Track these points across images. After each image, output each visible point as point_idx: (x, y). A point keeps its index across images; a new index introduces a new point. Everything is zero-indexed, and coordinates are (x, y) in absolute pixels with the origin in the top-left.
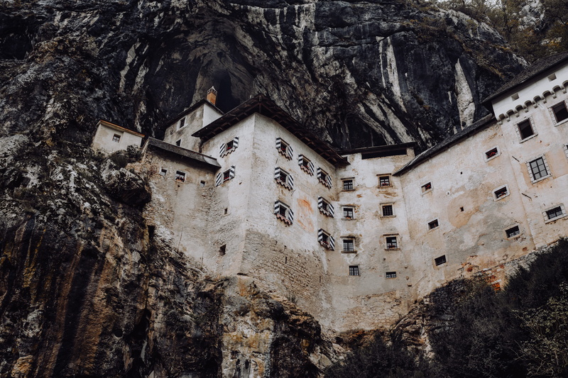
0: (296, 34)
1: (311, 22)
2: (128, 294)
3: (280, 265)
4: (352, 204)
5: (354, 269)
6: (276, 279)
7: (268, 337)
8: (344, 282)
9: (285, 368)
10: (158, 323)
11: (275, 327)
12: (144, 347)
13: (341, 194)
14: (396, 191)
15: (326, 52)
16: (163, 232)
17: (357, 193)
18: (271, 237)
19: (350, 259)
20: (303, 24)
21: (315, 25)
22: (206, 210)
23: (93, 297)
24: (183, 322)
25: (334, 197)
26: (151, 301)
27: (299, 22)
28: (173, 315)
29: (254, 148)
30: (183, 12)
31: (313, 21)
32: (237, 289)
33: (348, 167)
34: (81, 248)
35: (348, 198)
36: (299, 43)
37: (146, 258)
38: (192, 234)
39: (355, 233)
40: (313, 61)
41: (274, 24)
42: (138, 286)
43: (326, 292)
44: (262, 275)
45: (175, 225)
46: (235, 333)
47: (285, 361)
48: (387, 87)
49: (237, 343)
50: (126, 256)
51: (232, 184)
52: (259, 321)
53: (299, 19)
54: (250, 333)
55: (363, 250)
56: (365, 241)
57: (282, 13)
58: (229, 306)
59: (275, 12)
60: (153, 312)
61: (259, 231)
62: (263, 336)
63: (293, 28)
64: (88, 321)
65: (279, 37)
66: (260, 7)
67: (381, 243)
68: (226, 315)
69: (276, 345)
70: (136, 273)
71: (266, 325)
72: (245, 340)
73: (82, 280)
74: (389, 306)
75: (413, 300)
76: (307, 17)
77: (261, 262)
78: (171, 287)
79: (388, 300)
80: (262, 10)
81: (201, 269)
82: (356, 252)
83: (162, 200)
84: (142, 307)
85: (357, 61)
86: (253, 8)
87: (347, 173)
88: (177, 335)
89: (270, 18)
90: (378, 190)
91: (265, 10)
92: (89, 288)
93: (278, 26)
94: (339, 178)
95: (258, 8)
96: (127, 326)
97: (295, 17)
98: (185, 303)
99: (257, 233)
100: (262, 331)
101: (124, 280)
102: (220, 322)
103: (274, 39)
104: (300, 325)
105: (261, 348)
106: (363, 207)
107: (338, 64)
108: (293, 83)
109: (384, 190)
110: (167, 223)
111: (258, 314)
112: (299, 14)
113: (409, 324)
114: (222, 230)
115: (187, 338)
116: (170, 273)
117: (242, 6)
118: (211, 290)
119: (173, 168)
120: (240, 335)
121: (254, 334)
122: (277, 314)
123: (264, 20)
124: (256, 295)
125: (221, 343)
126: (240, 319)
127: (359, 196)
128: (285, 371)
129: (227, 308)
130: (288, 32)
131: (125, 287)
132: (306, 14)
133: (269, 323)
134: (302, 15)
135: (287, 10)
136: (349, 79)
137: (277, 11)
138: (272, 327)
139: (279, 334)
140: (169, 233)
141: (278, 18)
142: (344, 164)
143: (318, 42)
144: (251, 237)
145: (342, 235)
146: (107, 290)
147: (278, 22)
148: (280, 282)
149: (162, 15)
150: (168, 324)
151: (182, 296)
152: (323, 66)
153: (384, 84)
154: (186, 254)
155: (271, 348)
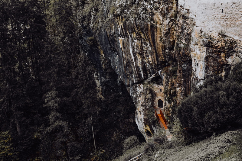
2: (166, 37)
3: (217, 15)
6: (214, 24)
7: (204, 55)
9: (212, 66)
18: (211, 3)
23: (157, 40)
26: (175, 37)
32: (195, 34)
34: (149, 26)
42: (170, 33)
44: (206, 25)
46: (194, 52)
47: (211, 64)
49: (195, 56)
52: (201, 48)
54: (198, 52)
60: (175, 41)
62: (202, 54)
64: (158, 48)
68: (192, 45)
69: (207, 58)
70: (168, 28)
71: (203, 50)
72: (197, 56)
73: (153, 35)
77: (205, 18)
84: (172, 40)
92: (155, 38)
98: (183, 37)
99: (203, 4)
100: (203, 52)
101: (164, 33)
102: (190, 48)
104: (219, 48)
105: (201, 59)
111: (201, 45)
115: (180, 54)
116: (180, 24)
118: (190, 33)
120: (196, 53)
121: (200, 53)
122: (207, 46)
124: (201, 37)
125: (191, 56)
126: (196, 47)
128: (211, 68)
129: (192, 42)
131: (165, 35)
133: (205, 49)
138: (205, 51)
139: (208, 54)
140: (183, 1)
146: (160, 37)
148: (217, 25)
151: (183, 34)
154: (190, 9)
155: (205, 60)
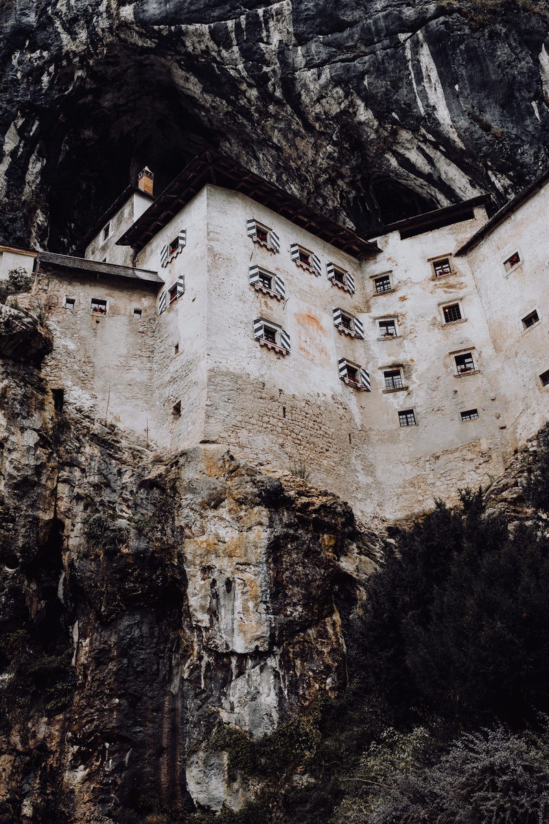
0: (267, 56)
1: (288, 33)
2: (20, 498)
3: (273, 421)
4: (392, 313)
5: (406, 414)
6: (269, 444)
7: (261, 536)
8: (392, 439)
9: (296, 583)
10: (75, 539)
11: (270, 519)
12: (61, 580)
13: (372, 301)
14: (462, 279)
15: (319, 76)
16: (77, 397)
17: (399, 294)
18: (252, 377)
19: (399, 401)
20: (276, 38)
21: (295, 35)
22: (148, 354)
24: (114, 531)
25: (362, 307)
26: (63, 505)
27: (268, 36)
28: (99, 522)
29: (209, 240)
30: (84, 57)
31: (291, 30)
32: (202, 466)
33: (380, 257)
35: (384, 306)
36: (274, 71)
37: (49, 440)
38: (128, 395)
39: (402, 358)
40: (300, 95)
41: (228, 46)
42: (38, 484)
43: (363, 458)
44: (243, 440)
45: (98, 383)
46: (204, 538)
47: (294, 572)
48: (428, 114)
49: (208, 552)
50: (12, 438)
51: (182, 304)
52: (242, 514)
53: (268, 31)
54: (229, 534)
55: (418, 383)
56: (420, 367)
57: (238, 25)
58: (189, 496)
59: (227, 27)
60: (68, 522)
61: (231, 370)
62: (252, 536)
63: (259, 48)
65: (240, 67)
66: (201, 23)
67: (446, 366)
68: (186, 511)
69: (275, 548)
70: (32, 462)
71: (255, 519)
72: (221, 547)
74: (472, 466)
75: (510, 449)
76: (280, 26)
77: (239, 418)
78: (95, 479)
79: (470, 456)
80: (205, 28)
81: (148, 446)
82: (407, 388)
83: (72, 346)
84: (47, 516)
85: (372, 80)
86: (191, 28)
87: (377, 266)
88: (107, 553)
89: (221, 38)
90: (433, 283)
91: (210, 27)
93: (235, 49)
94: (367, 276)
95: (198, 25)
96: (24, 549)
97: (261, 29)
98: (119, 500)
99: (228, 374)
100: (250, 529)
101: (11, 477)
102: (177, 524)
103: (232, 72)
104: (315, 511)
105: (249, 555)
106: (411, 315)
107: (341, 92)
108: (275, 140)
109: (443, 281)
110: (83, 382)
111: (240, 502)
112: (266, 23)
113: (505, 487)
114: (173, 380)
115: (123, 556)
116: (92, 458)
117: (173, 28)
118: (160, 475)
119: (84, 294)
120: (212, 540)
121: (236, 534)
122: (273, 498)
123: (211, 44)
124: (234, 471)
125: (181, 557)
126: (210, 513)
127: (403, 299)
128: (296, 590)
129: (187, 498)
130: (252, 56)
131: (16, 486)
132: (278, 21)
133: (261, 513)
134: (271, 24)
135: (246, 19)
136: (364, 114)
137: (230, 24)
138: (265, 521)
139: (279, 530)
140: (88, 396)
141: (233, 35)
142: (372, 252)
143: (304, 63)
144: (218, 380)
145: (380, 365)
147: (235, 42)
148: (276, 448)
149: (52, 69)
150: (90, 536)
151: (114, 491)
152: (318, 100)
153: (422, 110)
154: (120, 426)
155: (268, 554)
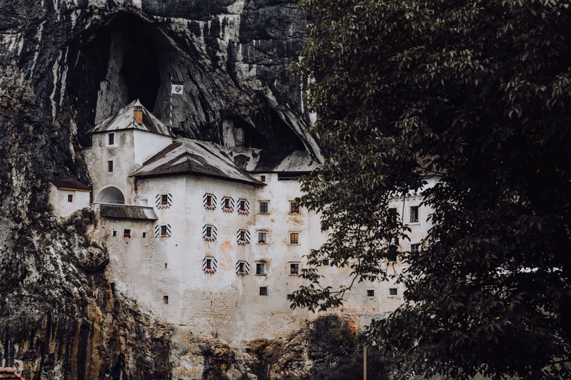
0: (220, 48)
1: (236, 35)
2: (110, 347)
3: (207, 310)
4: (266, 228)
5: (263, 291)
6: (205, 322)
7: (201, 368)
8: (255, 301)
10: (131, 363)
11: (205, 362)
12: (121, 375)
13: (257, 217)
14: (303, 219)
15: (250, 70)
16: (121, 287)
17: (271, 217)
18: (200, 290)
19: (261, 282)
20: (227, 38)
21: (239, 38)
22: (149, 258)
23: (91, 354)
24: (146, 364)
25: (252, 221)
26: (123, 347)
27: (223, 35)
28: (140, 358)
29: (186, 214)
30: (101, 11)
31: (238, 34)
32: (179, 337)
33: (265, 188)
34: (80, 325)
35: (263, 223)
36: (223, 57)
38: (141, 283)
39: (266, 257)
40: (236, 73)
41: (198, 35)
42: (115, 340)
43: (240, 313)
44: (196, 323)
45: (128, 278)
46: (179, 368)
48: (305, 112)
49: (181, 374)
50: (105, 321)
51: (169, 242)
52: (194, 359)
53: (223, 32)
54: (189, 367)
55: (272, 273)
56: (274, 265)
57: (206, 26)
58: (175, 350)
59: (199, 26)
60: (126, 355)
61: (193, 288)
62: (197, 368)
63: (217, 42)
64: (90, 369)
65: (203, 48)
66: (184, 18)
67: (286, 268)
68: (173, 356)
69: (206, 373)
70: (112, 331)
71: (199, 361)
72: (186, 372)
73: (83, 346)
74: (286, 322)
75: (304, 319)
76: (231, 31)
77: (194, 312)
78: (134, 335)
79: (287, 317)
80: (185, 21)
81: (150, 311)
82: (266, 275)
83: (117, 259)
84: (118, 353)
85: (278, 84)
86: (176, 20)
87: (263, 194)
88: (144, 373)
89: (194, 28)
90: (289, 216)
91: (188, 22)
92: (88, 349)
93: (202, 38)
94: (257, 199)
95: (181, 19)
96: (112, 368)
97: (219, 30)
98: (145, 346)
99: (192, 291)
100: (197, 365)
101: (107, 339)
102: (170, 361)
103: (198, 48)
104: (221, 356)
106: (274, 232)
107: (260, 83)
108: (216, 82)
109: (294, 217)
110: (122, 278)
111: (194, 354)
112: (223, 27)
113: (296, 344)
114: (163, 281)
115: (150, 374)
116: (132, 324)
117: (165, 19)
118: (162, 337)
119: (120, 227)
120: (183, 369)
121: (192, 367)
122: (207, 353)
123: (187, 30)
124: (192, 341)
125: (171, 375)
126: (182, 357)
127: (273, 221)
129: (173, 351)
130: (212, 45)
131: (108, 343)
132: (231, 27)
133: (202, 359)
134: (226, 28)
135: (212, 24)
136: (270, 96)
137: (202, 24)
138: (203, 362)
139: (208, 367)
140: (125, 286)
141: (202, 31)
142: (260, 185)
143: (242, 59)
144: (187, 295)
145: (256, 259)
146: (98, 348)
147: (202, 34)
148: (207, 323)
149: (79, 11)
150: (138, 365)
151: (143, 342)
152: (247, 80)
153: (303, 110)
154: (139, 300)
155: (203, 376)
